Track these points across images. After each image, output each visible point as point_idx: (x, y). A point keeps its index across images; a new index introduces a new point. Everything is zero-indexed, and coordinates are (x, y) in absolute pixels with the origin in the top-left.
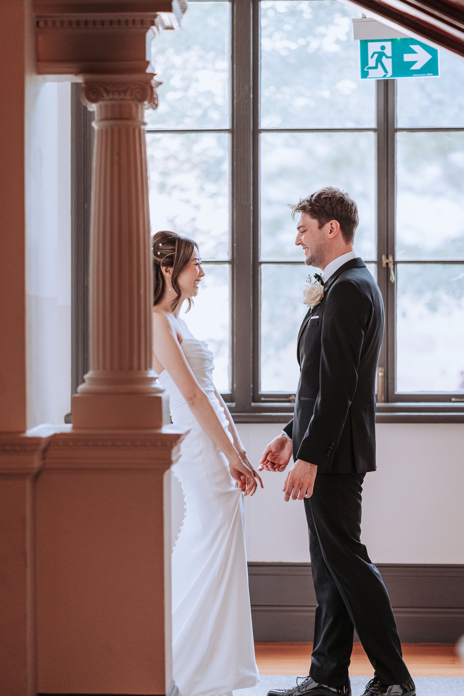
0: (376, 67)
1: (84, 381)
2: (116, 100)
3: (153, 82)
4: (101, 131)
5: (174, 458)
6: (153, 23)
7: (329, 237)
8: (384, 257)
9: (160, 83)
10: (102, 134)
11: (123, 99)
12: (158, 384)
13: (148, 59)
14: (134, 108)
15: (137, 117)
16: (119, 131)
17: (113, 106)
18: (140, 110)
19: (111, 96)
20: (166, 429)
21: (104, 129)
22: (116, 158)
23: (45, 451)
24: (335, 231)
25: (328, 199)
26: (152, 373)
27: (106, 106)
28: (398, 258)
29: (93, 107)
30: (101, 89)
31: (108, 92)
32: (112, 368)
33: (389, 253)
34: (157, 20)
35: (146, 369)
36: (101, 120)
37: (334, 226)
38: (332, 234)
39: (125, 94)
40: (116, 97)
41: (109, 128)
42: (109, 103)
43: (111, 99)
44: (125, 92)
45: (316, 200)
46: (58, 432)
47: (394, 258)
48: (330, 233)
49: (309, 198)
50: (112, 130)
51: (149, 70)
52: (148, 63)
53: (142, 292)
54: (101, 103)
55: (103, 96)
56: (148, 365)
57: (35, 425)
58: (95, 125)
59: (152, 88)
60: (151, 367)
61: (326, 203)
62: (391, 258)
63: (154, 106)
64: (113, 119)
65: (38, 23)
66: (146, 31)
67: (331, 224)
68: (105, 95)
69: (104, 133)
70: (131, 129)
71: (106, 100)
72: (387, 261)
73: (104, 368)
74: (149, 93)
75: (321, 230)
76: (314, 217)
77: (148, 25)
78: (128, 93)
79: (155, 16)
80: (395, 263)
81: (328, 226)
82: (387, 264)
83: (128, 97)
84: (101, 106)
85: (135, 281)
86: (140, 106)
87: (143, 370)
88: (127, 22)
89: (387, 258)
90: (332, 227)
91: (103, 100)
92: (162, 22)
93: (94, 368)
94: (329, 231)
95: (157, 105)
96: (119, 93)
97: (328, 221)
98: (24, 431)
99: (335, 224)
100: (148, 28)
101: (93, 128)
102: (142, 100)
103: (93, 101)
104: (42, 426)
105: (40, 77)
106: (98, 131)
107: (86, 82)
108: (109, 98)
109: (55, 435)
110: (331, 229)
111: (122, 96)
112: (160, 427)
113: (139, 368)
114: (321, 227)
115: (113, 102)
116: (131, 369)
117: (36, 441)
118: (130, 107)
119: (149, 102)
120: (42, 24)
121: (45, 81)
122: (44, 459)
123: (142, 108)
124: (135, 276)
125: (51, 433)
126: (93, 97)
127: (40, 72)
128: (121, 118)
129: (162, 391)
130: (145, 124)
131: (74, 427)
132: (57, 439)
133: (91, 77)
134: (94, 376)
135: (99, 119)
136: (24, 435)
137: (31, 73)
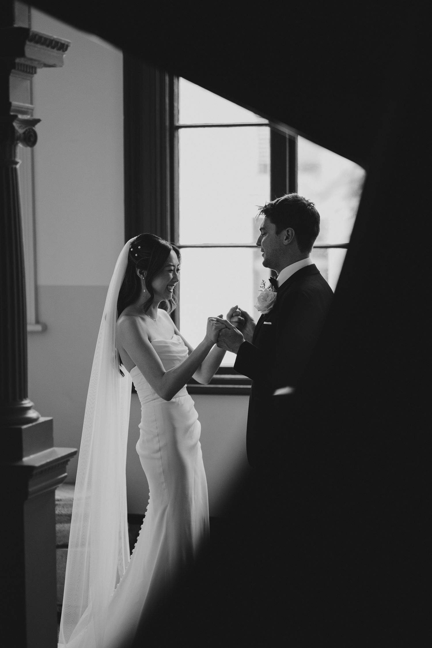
7: (284, 244)
12: (30, 414)
24: (290, 238)
37: (290, 233)
48: (286, 240)
63: (31, 144)
67: (288, 231)
75: (278, 236)
76: (274, 223)
79: (14, 61)
81: (285, 232)
90: (288, 235)
94: (285, 238)
97: (285, 228)
99: (291, 231)
110: (287, 236)
114: (278, 233)
130: (17, 163)
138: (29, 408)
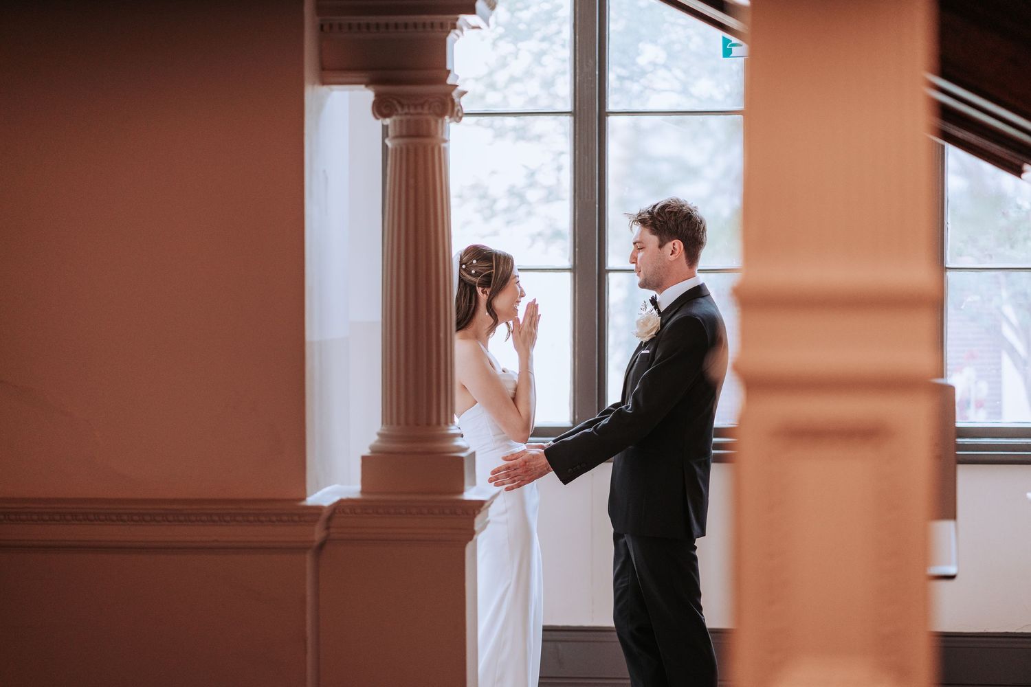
2: (412, 114)
3: (454, 94)
4: (395, 150)
5: (476, 528)
6: (454, 27)
7: (669, 259)
9: (464, 93)
10: (396, 153)
11: (420, 114)
12: (459, 442)
13: (449, 67)
14: (433, 123)
15: (437, 133)
16: (416, 150)
17: (408, 121)
18: (440, 125)
19: (406, 110)
20: (470, 495)
21: (398, 147)
22: (412, 181)
23: (329, 519)
24: (677, 252)
25: (673, 214)
26: (453, 430)
27: (401, 121)
29: (386, 122)
30: (395, 102)
31: (402, 106)
32: (407, 423)
34: (459, 23)
35: (446, 424)
36: (395, 137)
37: (676, 246)
38: (673, 255)
39: (423, 108)
40: (412, 111)
41: (404, 147)
42: (404, 118)
43: (406, 114)
44: (422, 105)
45: (658, 213)
46: (344, 497)
48: (671, 255)
49: (651, 208)
50: (408, 150)
51: (450, 81)
52: (449, 72)
53: (442, 335)
54: (394, 118)
55: (396, 110)
56: (449, 420)
57: (318, 488)
58: (388, 143)
59: (453, 101)
61: (670, 217)
63: (457, 119)
64: (409, 136)
65: (322, 27)
66: (447, 36)
67: (674, 244)
68: (399, 109)
69: (398, 152)
70: (429, 148)
71: (401, 115)
73: (398, 424)
74: (450, 105)
75: (660, 251)
76: (654, 234)
77: (449, 28)
78: (426, 107)
79: (457, 19)
81: (669, 246)
83: (426, 111)
84: (395, 121)
85: (434, 323)
86: (440, 121)
87: (443, 425)
88: (424, 25)
90: (674, 248)
91: (397, 115)
92: (466, 24)
94: (671, 253)
95: (461, 120)
96: (416, 106)
97: (670, 240)
98: (304, 499)
99: (678, 244)
100: (449, 32)
101: (387, 146)
102: (442, 115)
103: (385, 116)
104: (326, 489)
105: (325, 88)
106: (392, 149)
107: (378, 95)
108: (404, 112)
109: (341, 501)
110: (673, 250)
111: (419, 110)
112: (461, 492)
113: (439, 423)
114: (660, 246)
115: (409, 117)
116: (429, 424)
117: (318, 509)
118: (428, 123)
119: (450, 117)
120: (326, 28)
121: (332, 90)
122: (328, 528)
123: (442, 123)
124: (434, 317)
125: (336, 499)
126: (385, 112)
127: (324, 83)
128: (418, 136)
129: (464, 450)
130: (445, 141)
131: (363, 492)
132: (342, 507)
133: (383, 88)
134: (386, 432)
135: (393, 135)
136: (303, 503)
137: (314, 84)
138: (455, 435)
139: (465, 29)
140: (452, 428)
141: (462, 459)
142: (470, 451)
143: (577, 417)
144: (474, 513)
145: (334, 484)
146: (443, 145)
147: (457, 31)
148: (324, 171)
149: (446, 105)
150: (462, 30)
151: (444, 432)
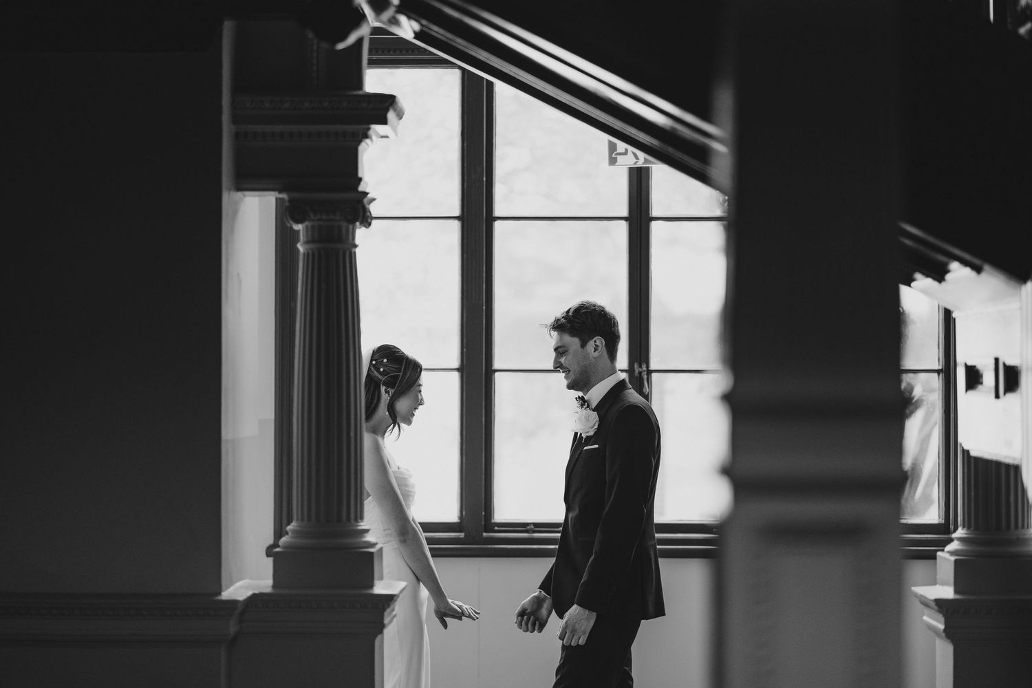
0: (626, 153)
1: (287, 533)
2: (324, 220)
3: (365, 201)
4: (307, 255)
5: (386, 622)
6: (366, 136)
7: (594, 356)
8: (636, 366)
9: (374, 200)
10: (308, 258)
11: (332, 220)
12: (369, 538)
13: (360, 175)
14: (343, 230)
15: (348, 239)
16: (328, 256)
17: (320, 227)
18: (351, 231)
19: (319, 216)
20: (379, 589)
21: (310, 252)
22: (324, 286)
23: (243, 613)
24: (599, 348)
25: (587, 314)
26: (363, 525)
27: (313, 227)
28: (653, 366)
29: (298, 227)
30: (307, 208)
31: (315, 212)
32: (318, 520)
33: (642, 359)
34: (371, 133)
35: (356, 520)
36: (307, 242)
37: (598, 343)
39: (334, 214)
40: (324, 217)
41: (316, 252)
42: (316, 223)
43: (318, 220)
44: (334, 212)
45: (573, 316)
46: (256, 592)
47: (648, 366)
48: (595, 351)
49: (565, 313)
50: (320, 254)
51: (361, 188)
52: (360, 179)
53: (352, 434)
54: (307, 223)
55: (309, 216)
56: (359, 517)
57: (231, 583)
58: (301, 247)
59: (364, 206)
60: (362, 518)
61: (586, 318)
62: (644, 368)
63: (367, 225)
64: (320, 241)
65: (237, 135)
66: (359, 145)
67: (595, 341)
68: (312, 216)
69: (310, 257)
70: (341, 252)
71: (313, 220)
72: (640, 370)
73: (309, 519)
74: (361, 214)
75: (583, 350)
76: (574, 336)
77: (361, 137)
78: (338, 214)
79: (369, 129)
80: (649, 372)
81: (591, 343)
82: (640, 373)
83: (337, 217)
84: (307, 227)
85: (344, 422)
86: (351, 227)
87: (353, 521)
88: (337, 134)
89: (640, 367)
90: (596, 345)
91: (309, 220)
92: (377, 134)
93: (297, 520)
95: (370, 224)
96: (328, 213)
97: (591, 338)
98: (219, 593)
99: (600, 341)
100: (361, 142)
101: (298, 250)
102: (353, 222)
103: (298, 222)
104: (239, 584)
105: (240, 194)
106: (304, 254)
107: (291, 201)
108: (316, 218)
109: (254, 595)
110: (596, 347)
111: (332, 217)
112: (371, 586)
113: (349, 519)
114: (583, 346)
115: (321, 223)
116: (339, 521)
117: (233, 603)
118: (340, 228)
119: (361, 223)
120: (240, 136)
121: (245, 196)
122: (241, 622)
123: (353, 229)
124: (344, 416)
125: (249, 593)
126: (299, 218)
127: (239, 189)
128: (329, 241)
129: (373, 545)
130: (356, 246)
131: (274, 586)
132: (256, 600)
133: (296, 195)
134: (296, 528)
135: (305, 240)
136: (219, 598)
137: (230, 190)
139: (374, 138)
140: (362, 524)
141: (372, 554)
142: (378, 547)
143: (464, 513)
144: (384, 606)
145: (244, 579)
146: (353, 250)
147: (368, 141)
148: (238, 275)
149: (358, 211)
150: (371, 139)
151: (354, 528)
